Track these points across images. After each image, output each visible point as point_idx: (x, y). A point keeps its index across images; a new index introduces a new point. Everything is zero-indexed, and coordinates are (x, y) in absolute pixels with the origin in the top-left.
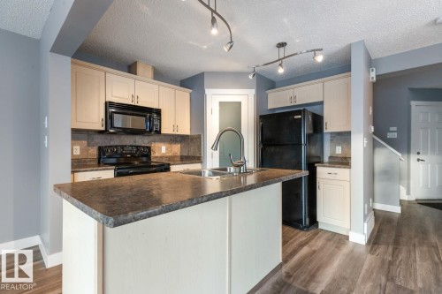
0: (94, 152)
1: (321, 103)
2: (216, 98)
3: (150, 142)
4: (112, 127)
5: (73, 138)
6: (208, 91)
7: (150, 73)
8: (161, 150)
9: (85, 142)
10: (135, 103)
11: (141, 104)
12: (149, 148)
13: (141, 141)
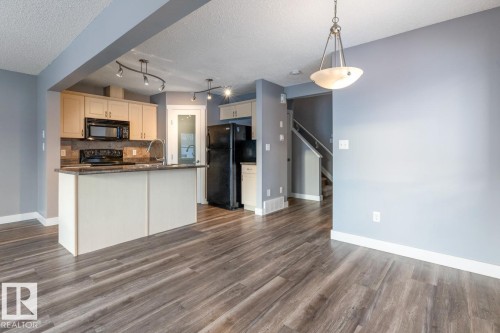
0: (76, 154)
1: (250, 118)
2: (175, 112)
3: (123, 147)
4: (90, 136)
5: (62, 144)
6: (168, 107)
7: (121, 94)
8: (132, 153)
9: (70, 147)
10: (108, 118)
11: (113, 118)
12: (121, 151)
13: (114, 146)
